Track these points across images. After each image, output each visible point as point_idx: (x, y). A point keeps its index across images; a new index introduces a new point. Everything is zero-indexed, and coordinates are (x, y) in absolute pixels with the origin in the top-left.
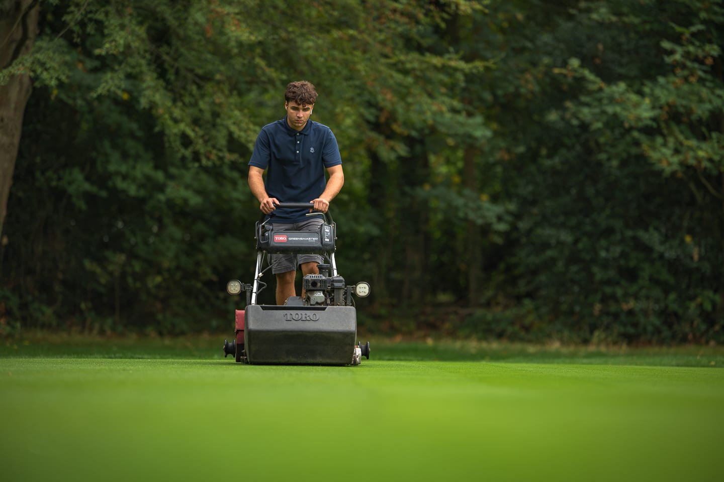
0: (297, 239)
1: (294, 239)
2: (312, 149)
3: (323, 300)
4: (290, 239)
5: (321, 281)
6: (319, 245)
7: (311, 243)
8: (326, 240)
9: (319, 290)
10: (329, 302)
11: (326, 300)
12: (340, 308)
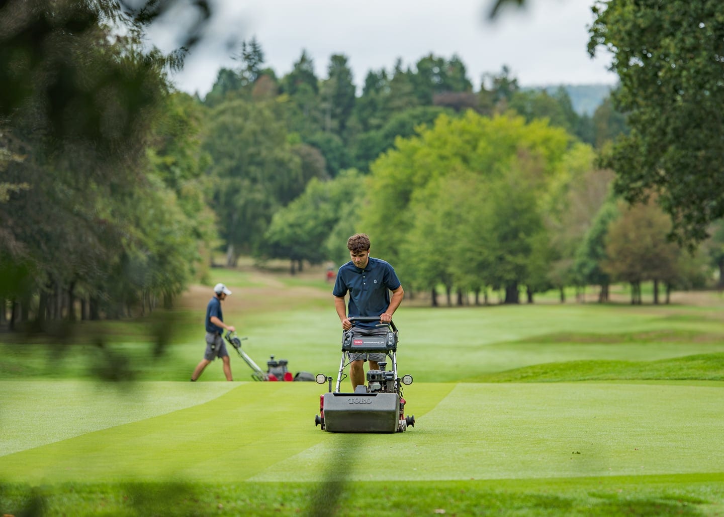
0: (369, 342)
1: (368, 342)
2: (375, 281)
3: (380, 388)
4: (364, 342)
5: (378, 375)
6: (385, 346)
7: (380, 345)
8: (389, 343)
9: (377, 381)
10: (383, 389)
11: (381, 387)
12: (387, 395)
